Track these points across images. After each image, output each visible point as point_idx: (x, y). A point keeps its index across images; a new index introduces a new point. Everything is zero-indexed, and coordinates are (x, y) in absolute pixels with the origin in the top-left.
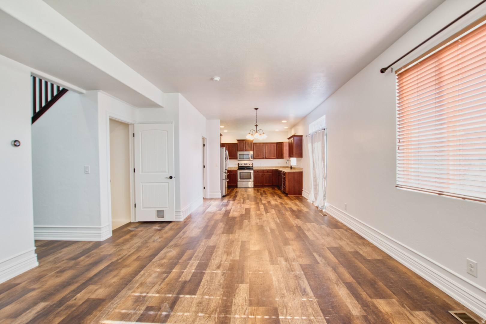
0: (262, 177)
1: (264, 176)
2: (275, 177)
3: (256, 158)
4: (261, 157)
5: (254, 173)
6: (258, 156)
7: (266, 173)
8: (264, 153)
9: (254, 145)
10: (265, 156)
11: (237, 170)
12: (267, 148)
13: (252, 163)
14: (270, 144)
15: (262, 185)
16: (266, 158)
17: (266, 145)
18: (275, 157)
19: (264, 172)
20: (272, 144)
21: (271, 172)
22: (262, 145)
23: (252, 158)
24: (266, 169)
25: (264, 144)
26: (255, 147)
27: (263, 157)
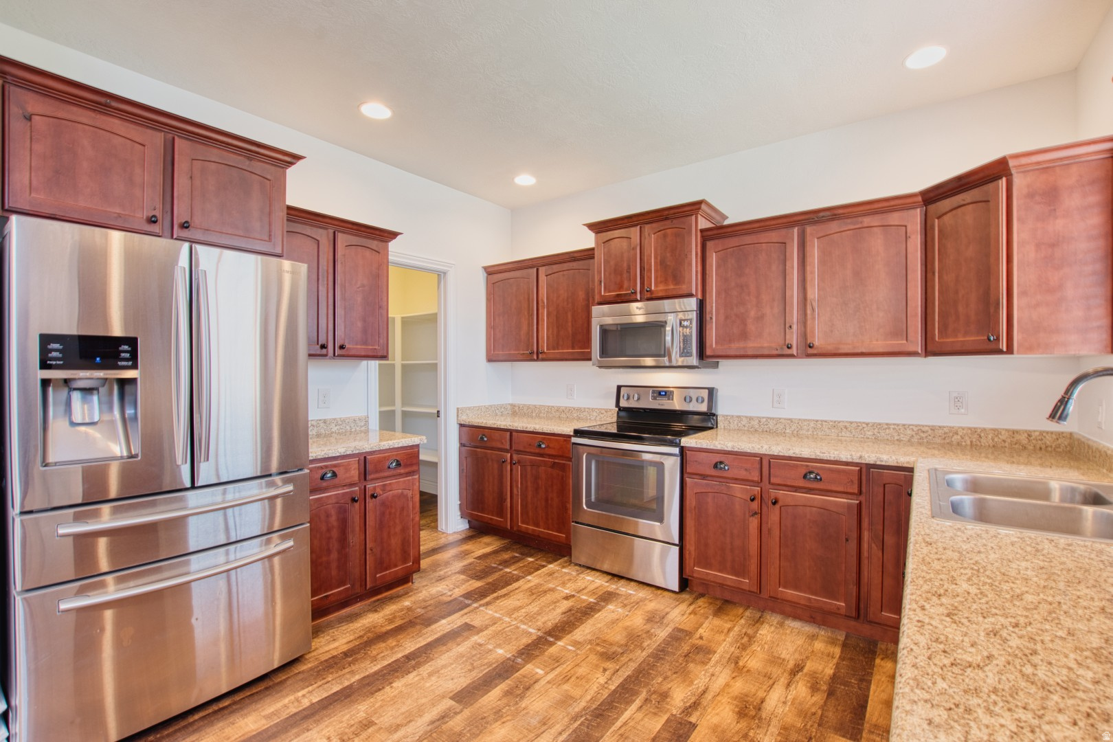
1: (774, 515)
3: (720, 350)
4: (766, 344)
5: (684, 471)
7: (796, 488)
8: (792, 304)
9: (709, 244)
10: (804, 335)
11: (572, 434)
12: (822, 262)
13: (707, 391)
14: (849, 221)
15: (752, 590)
16: (810, 351)
17: (808, 238)
18: (909, 338)
19: (773, 480)
20: (867, 221)
21: (840, 489)
22: (774, 236)
23: (689, 354)
24: (790, 453)
25: (796, 230)
26: (713, 259)
27: (783, 342)
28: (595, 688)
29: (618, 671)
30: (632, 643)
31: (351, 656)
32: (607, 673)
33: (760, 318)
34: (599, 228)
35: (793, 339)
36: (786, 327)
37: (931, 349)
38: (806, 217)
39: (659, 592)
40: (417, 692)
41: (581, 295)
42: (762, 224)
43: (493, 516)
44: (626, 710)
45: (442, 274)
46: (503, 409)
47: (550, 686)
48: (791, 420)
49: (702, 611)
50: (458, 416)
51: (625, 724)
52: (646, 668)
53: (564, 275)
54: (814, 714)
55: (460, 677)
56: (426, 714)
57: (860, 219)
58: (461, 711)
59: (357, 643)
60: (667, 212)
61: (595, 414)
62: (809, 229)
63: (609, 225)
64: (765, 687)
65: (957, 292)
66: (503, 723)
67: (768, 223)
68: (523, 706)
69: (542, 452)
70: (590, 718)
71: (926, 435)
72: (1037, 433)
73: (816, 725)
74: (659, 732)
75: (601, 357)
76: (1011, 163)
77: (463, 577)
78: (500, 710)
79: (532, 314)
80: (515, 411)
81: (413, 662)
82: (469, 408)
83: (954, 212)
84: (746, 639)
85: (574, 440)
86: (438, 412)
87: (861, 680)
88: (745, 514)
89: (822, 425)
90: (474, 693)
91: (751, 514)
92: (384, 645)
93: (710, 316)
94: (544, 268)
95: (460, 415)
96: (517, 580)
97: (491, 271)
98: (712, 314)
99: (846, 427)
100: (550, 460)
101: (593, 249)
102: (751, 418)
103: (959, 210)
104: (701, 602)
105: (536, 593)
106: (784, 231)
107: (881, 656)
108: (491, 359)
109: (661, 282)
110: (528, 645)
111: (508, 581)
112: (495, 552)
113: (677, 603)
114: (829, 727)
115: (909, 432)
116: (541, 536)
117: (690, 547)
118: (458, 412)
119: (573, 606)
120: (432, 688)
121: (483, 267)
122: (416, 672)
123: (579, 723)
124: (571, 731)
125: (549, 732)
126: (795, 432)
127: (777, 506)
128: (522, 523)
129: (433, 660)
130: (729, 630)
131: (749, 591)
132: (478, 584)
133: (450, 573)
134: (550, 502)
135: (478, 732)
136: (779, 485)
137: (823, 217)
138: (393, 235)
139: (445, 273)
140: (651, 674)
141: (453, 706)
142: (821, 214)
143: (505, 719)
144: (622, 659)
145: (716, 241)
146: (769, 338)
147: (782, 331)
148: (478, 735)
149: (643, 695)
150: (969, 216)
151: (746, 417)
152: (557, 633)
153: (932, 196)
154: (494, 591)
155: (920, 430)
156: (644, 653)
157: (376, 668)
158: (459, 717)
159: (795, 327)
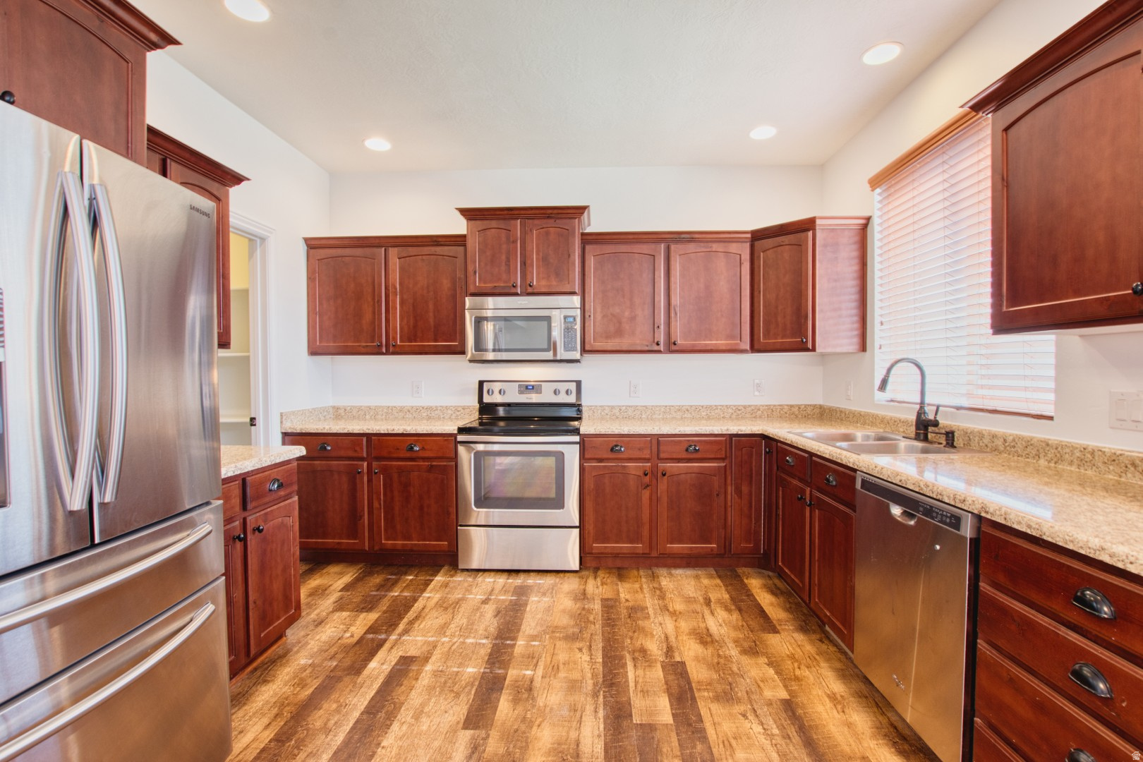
0: (646, 494)
1: (663, 485)
2: (745, 489)
3: (598, 346)
4: (639, 341)
5: (583, 457)
6: (619, 332)
7: (679, 460)
8: (660, 308)
9: (588, 248)
10: (668, 334)
11: (456, 432)
12: (682, 275)
13: (575, 384)
14: (702, 244)
15: (645, 552)
16: (674, 348)
17: (672, 254)
18: (742, 339)
19: (662, 455)
20: (715, 247)
21: (712, 456)
22: (645, 248)
23: (574, 349)
24: (676, 432)
25: (663, 245)
26: (591, 262)
27: (651, 340)
28: (586, 666)
29: (591, 646)
30: (580, 621)
31: (289, 739)
32: (584, 651)
33: (633, 319)
34: (471, 214)
35: (662, 339)
36: (655, 327)
37: (754, 348)
38: (672, 236)
39: (562, 575)
40: (420, 739)
41: (446, 283)
42: (636, 236)
43: (340, 539)
44: (627, 672)
45: (258, 240)
46: (325, 413)
47: (548, 679)
48: (646, 407)
49: (608, 581)
50: (281, 422)
51: (636, 683)
52: (610, 636)
53: (423, 260)
54: (743, 626)
55: (452, 707)
56: (454, 754)
57: (710, 244)
58: (488, 736)
59: (282, 723)
60: (550, 211)
61: (449, 412)
62: (673, 247)
63: (486, 213)
64: (700, 620)
65: (777, 307)
66: (539, 726)
67: (640, 236)
68: (541, 704)
69: (414, 455)
70: (607, 690)
71: (741, 412)
72: (803, 406)
73: (750, 633)
74: (665, 677)
75: (476, 351)
76: (818, 222)
77: (345, 614)
78: (524, 718)
79: (380, 301)
80: (338, 413)
81: (382, 715)
82: (293, 413)
83: (775, 249)
84: (658, 592)
85: (460, 438)
86: (253, 420)
87: (748, 596)
88: (638, 487)
89: (670, 409)
90: (482, 715)
91: (643, 487)
92: (321, 712)
93: (589, 314)
94: (396, 249)
95: (284, 422)
96: (415, 600)
97: (313, 245)
98: (591, 312)
99: (688, 410)
100: (427, 464)
101: (464, 236)
102: (612, 408)
103: (779, 248)
104: (601, 573)
105: (449, 607)
106: (653, 246)
107: (745, 577)
108: (314, 351)
109: (543, 278)
110: (491, 655)
111: (408, 605)
112: (357, 580)
113: (584, 580)
114: (758, 631)
115: (730, 411)
116: (415, 549)
117: (590, 527)
118: (282, 418)
119: (497, 608)
120: (433, 729)
121: (304, 238)
122: (395, 722)
123: (602, 697)
124: (602, 706)
125: (586, 715)
126: (649, 417)
127: (666, 477)
128: (386, 539)
129: (403, 703)
130: (641, 588)
131: (643, 554)
132: (373, 616)
133: (324, 614)
134: (426, 509)
135: (524, 744)
136: (666, 459)
137: (684, 238)
138: (237, 179)
139: (263, 239)
140: (618, 639)
141: (474, 734)
142: (683, 236)
143: (537, 723)
144: (585, 636)
145: (595, 246)
146: (640, 336)
147: (652, 330)
148: (527, 746)
149: (628, 658)
150: (786, 253)
151: (609, 406)
152: (507, 635)
153: (758, 236)
154: (401, 618)
155: (737, 408)
156: (597, 626)
157: (340, 738)
158: (490, 740)
159: (662, 327)
